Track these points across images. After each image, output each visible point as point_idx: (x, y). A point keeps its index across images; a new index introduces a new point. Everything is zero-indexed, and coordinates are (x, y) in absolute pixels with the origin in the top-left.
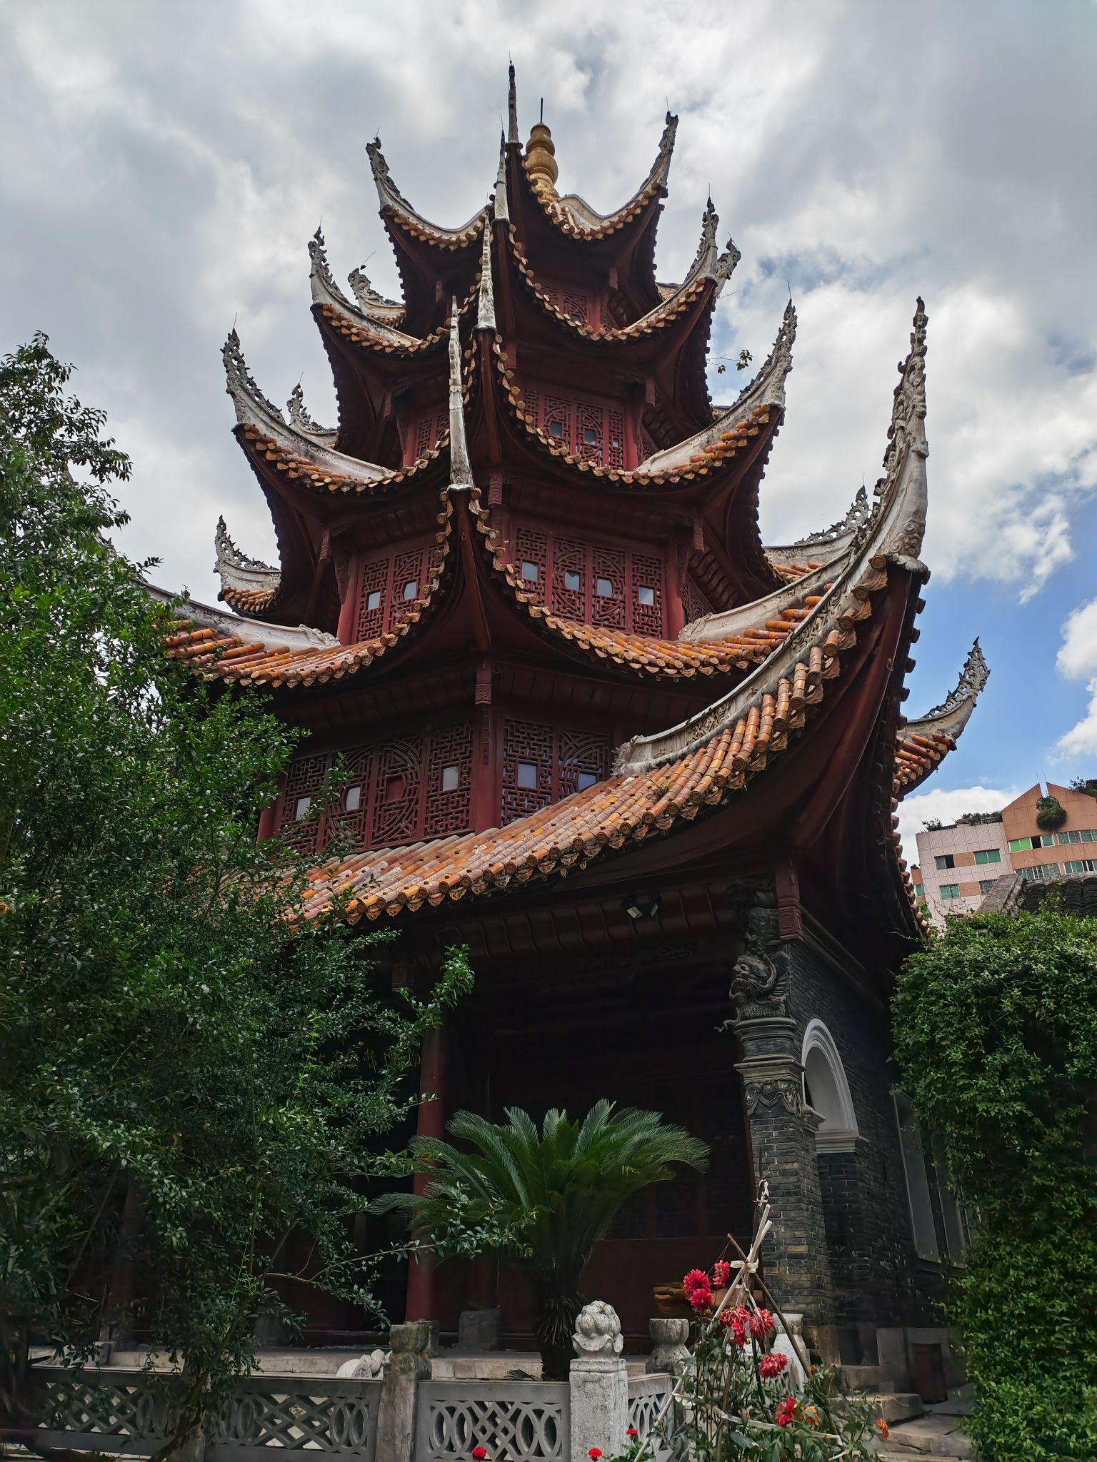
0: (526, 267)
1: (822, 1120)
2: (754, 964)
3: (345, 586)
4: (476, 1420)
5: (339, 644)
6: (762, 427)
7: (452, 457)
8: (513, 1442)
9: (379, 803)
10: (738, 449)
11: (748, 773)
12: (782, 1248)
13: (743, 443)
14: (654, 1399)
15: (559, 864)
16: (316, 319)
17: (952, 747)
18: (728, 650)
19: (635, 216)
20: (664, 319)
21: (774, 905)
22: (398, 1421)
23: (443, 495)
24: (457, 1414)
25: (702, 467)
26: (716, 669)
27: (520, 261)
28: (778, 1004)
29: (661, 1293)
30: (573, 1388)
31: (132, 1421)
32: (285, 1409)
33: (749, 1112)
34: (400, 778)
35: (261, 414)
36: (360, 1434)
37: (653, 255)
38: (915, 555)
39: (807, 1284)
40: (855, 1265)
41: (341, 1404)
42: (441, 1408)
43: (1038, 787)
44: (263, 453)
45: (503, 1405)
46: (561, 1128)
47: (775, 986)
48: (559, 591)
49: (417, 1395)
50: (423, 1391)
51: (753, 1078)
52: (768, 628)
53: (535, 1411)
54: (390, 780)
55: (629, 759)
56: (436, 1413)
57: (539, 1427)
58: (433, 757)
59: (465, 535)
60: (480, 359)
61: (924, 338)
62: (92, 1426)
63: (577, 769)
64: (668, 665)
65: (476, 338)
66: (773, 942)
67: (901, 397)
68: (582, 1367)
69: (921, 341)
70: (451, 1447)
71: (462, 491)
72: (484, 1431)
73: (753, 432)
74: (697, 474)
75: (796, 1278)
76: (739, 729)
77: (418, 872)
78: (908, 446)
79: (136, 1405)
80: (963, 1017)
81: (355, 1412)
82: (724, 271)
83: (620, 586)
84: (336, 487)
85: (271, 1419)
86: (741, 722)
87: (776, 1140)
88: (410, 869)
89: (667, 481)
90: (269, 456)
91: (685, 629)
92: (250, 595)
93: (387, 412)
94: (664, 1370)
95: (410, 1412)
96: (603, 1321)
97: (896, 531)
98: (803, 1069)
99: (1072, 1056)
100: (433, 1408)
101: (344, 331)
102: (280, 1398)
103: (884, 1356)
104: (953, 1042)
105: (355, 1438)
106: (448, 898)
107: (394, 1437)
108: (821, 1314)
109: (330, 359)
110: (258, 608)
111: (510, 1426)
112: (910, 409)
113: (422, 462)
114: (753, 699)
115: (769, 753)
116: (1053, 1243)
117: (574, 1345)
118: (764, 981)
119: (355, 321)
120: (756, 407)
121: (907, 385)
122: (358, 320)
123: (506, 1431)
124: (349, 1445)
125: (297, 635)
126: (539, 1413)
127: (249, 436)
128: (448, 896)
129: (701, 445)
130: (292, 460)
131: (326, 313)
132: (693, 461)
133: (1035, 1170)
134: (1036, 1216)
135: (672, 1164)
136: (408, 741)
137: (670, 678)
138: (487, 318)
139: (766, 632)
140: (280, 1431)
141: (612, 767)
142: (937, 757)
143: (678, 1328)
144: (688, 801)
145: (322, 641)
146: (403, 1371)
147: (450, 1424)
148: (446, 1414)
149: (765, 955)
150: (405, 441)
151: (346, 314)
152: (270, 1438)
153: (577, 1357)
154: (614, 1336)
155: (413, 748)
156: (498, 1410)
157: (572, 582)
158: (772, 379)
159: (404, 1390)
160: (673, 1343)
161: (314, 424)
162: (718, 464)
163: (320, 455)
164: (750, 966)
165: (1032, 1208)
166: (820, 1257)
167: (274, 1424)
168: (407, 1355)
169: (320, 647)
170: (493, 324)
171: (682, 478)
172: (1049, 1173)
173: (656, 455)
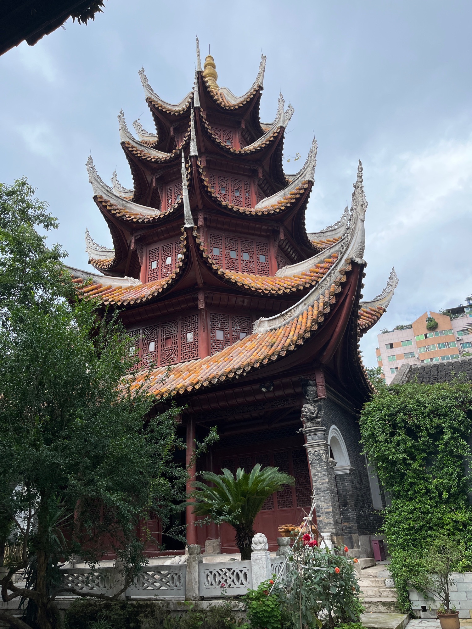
0: (208, 125)
1: (337, 463)
2: (309, 407)
3: (142, 260)
4: (220, 575)
5: (141, 283)
6: (305, 189)
7: (185, 214)
8: (233, 581)
9: (162, 348)
10: (296, 199)
11: (303, 338)
12: (323, 510)
13: (298, 196)
14: (279, 564)
15: (235, 373)
16: (123, 147)
17: (385, 311)
18: (295, 282)
19: (251, 98)
20: (265, 144)
21: (316, 385)
22: (193, 577)
23: (182, 230)
24: (213, 574)
25: (282, 206)
26: (291, 290)
27: (205, 123)
28: (319, 422)
29: (282, 528)
30: (252, 562)
31: (97, 585)
32: (153, 576)
33: (310, 462)
34: (170, 338)
35: (103, 190)
36: (180, 583)
37: (259, 114)
38: (362, 257)
39: (332, 522)
40: (351, 514)
41: (172, 573)
42: (208, 572)
43: (426, 313)
44: (105, 207)
45: (229, 569)
46: (244, 476)
47: (317, 415)
48: (228, 259)
49: (199, 568)
50: (201, 567)
51: (310, 450)
52: (311, 271)
53: (240, 571)
54: (166, 339)
55: (259, 326)
56: (206, 574)
57: (241, 575)
58: (183, 329)
59: (191, 245)
60: (192, 168)
61: (362, 176)
62: (83, 587)
63: (239, 331)
64: (273, 290)
65: (190, 159)
66: (316, 399)
67: (354, 197)
68: (255, 555)
69: (361, 177)
70: (212, 584)
71: (190, 228)
72: (223, 578)
73: (302, 191)
74: (280, 209)
75: (328, 520)
76: (300, 319)
77: (181, 377)
78: (358, 217)
79: (98, 579)
80: (384, 425)
81: (178, 575)
82: (288, 117)
83: (252, 255)
84: (136, 220)
85: (148, 580)
86: (300, 316)
87: (319, 472)
88: (178, 375)
89: (269, 213)
90: (108, 208)
91: (278, 271)
92: (101, 262)
93: (154, 185)
94: (283, 554)
95: (197, 574)
96: (261, 539)
97: (354, 249)
98: (329, 445)
99: (421, 437)
100: (205, 572)
101: (135, 152)
102: (150, 573)
103: (362, 545)
104: (381, 434)
105: (178, 584)
106: (194, 388)
107: (192, 582)
108: (337, 532)
109: (129, 163)
110: (105, 267)
111: (231, 576)
112: (358, 203)
113: (171, 209)
114: (305, 307)
115: (311, 331)
116: (416, 502)
117: (252, 548)
118: (313, 414)
119: (139, 147)
120: (303, 181)
121: (356, 193)
122: (140, 147)
123: (230, 578)
124: (177, 587)
125: (125, 281)
126: (241, 571)
127: (99, 200)
128: (194, 387)
129: (281, 196)
130: (117, 209)
131: (126, 145)
132: (279, 203)
133: (409, 477)
134: (410, 493)
135: (283, 485)
136: (173, 323)
137: (274, 294)
138: (194, 152)
139: (310, 273)
140: (151, 584)
141: (252, 329)
142: (379, 315)
143: (287, 540)
144: (282, 348)
145: (135, 282)
146: (194, 561)
147: (211, 577)
148: (209, 574)
149: (313, 404)
150: (162, 197)
151: (135, 145)
152: (148, 587)
153: (253, 551)
154: (265, 544)
155: (174, 326)
156: (227, 571)
157: (233, 255)
158: (309, 169)
159: (194, 567)
160: (285, 545)
161: (123, 188)
162: (288, 205)
163: (128, 205)
164: (308, 408)
165: (409, 490)
166: (337, 512)
167: (149, 582)
168: (194, 555)
169: (134, 285)
170: (197, 154)
171: (275, 211)
172: (414, 477)
173: (264, 200)
